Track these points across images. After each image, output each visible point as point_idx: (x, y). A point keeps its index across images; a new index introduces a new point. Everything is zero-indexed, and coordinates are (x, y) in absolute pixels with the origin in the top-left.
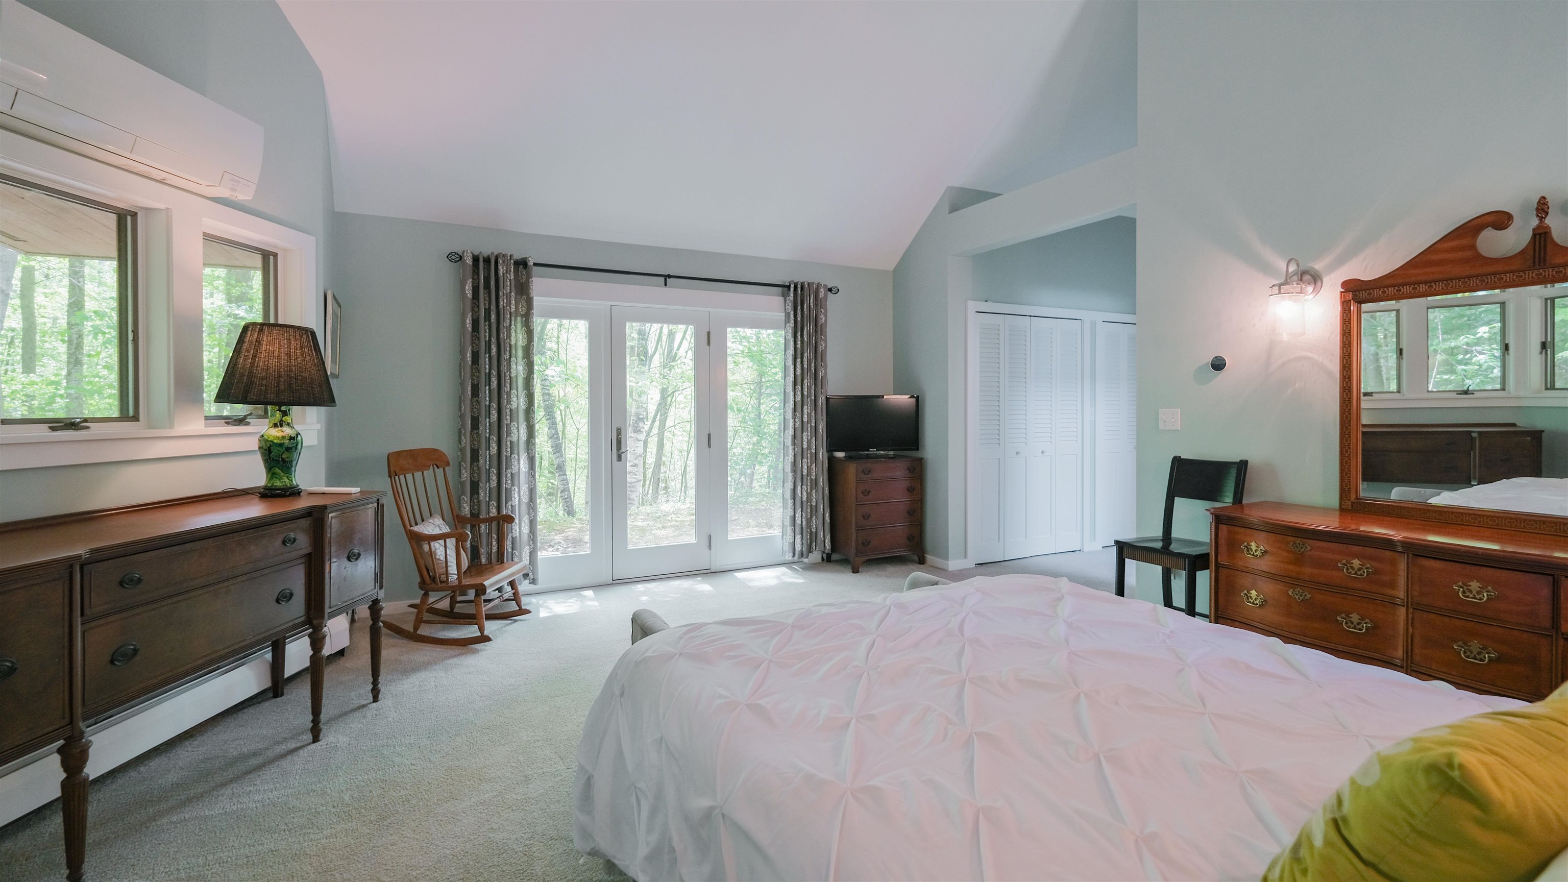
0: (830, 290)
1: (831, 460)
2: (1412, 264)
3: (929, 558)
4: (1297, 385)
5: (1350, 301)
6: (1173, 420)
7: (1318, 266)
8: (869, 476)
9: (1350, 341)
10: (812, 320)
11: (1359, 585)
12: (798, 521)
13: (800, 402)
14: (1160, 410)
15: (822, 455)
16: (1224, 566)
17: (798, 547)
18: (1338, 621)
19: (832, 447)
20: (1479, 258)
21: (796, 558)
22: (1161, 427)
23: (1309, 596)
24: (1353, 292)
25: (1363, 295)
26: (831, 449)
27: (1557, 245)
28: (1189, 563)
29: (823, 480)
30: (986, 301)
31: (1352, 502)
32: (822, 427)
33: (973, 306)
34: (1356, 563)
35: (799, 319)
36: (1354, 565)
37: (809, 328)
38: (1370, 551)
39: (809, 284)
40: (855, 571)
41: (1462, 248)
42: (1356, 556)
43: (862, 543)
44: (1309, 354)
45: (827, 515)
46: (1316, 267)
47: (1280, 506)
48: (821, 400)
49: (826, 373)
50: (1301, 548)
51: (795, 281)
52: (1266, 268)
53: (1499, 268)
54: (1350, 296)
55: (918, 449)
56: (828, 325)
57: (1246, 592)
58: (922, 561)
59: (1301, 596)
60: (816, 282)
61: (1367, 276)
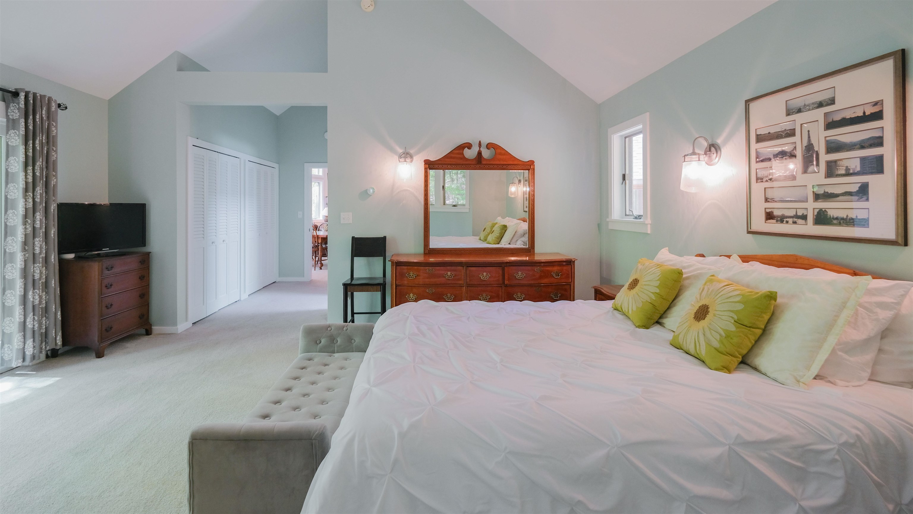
0: (59, 106)
1: (61, 262)
2: (445, 157)
3: (156, 329)
4: (404, 202)
5: (427, 168)
6: (348, 218)
7: (412, 152)
8: (112, 271)
9: (427, 185)
10: (44, 131)
11: (450, 282)
12: (29, 325)
13: (32, 210)
14: (341, 213)
15: (53, 258)
16: (399, 286)
17: (29, 351)
18: (444, 298)
19: (62, 249)
20: (464, 158)
21: (27, 363)
22: (342, 222)
23: (434, 291)
24: (428, 164)
25: (431, 166)
26: (61, 250)
27: (484, 158)
28: (382, 287)
29: (55, 281)
30: (197, 138)
31: (428, 250)
32: (53, 232)
33: (192, 141)
34: (449, 273)
35: (31, 127)
36: (448, 274)
37: (41, 138)
38: (453, 268)
39: (41, 95)
40: (100, 355)
41: (458, 154)
42: (448, 271)
43: (106, 330)
44: (408, 189)
45: (59, 313)
46: (411, 152)
47: (398, 255)
48: (53, 207)
49: (56, 182)
50: (431, 271)
51: (27, 90)
52: (392, 150)
53: (470, 163)
54: (427, 166)
55: (145, 246)
56: (58, 136)
57: (408, 295)
58: (148, 332)
59: (431, 291)
60: (48, 95)
61: (432, 159)
